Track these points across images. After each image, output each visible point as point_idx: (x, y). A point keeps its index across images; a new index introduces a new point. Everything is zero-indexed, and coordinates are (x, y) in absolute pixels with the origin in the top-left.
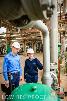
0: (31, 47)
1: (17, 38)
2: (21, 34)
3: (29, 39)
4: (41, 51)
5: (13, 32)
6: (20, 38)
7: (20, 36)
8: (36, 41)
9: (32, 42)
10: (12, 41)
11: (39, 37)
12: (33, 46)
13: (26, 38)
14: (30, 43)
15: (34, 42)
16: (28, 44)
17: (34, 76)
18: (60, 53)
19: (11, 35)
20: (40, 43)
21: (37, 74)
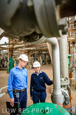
0: (36, 59)
1: (20, 49)
2: (25, 44)
3: (34, 49)
4: (47, 63)
5: (16, 42)
6: (24, 49)
7: (24, 46)
8: (41, 52)
9: (37, 53)
10: (14, 52)
11: (45, 47)
12: (38, 57)
13: (31, 49)
14: (34, 54)
15: (39, 52)
16: (33, 55)
17: (42, 93)
18: (70, 65)
19: (14, 45)
20: (46, 53)
21: (45, 91)
